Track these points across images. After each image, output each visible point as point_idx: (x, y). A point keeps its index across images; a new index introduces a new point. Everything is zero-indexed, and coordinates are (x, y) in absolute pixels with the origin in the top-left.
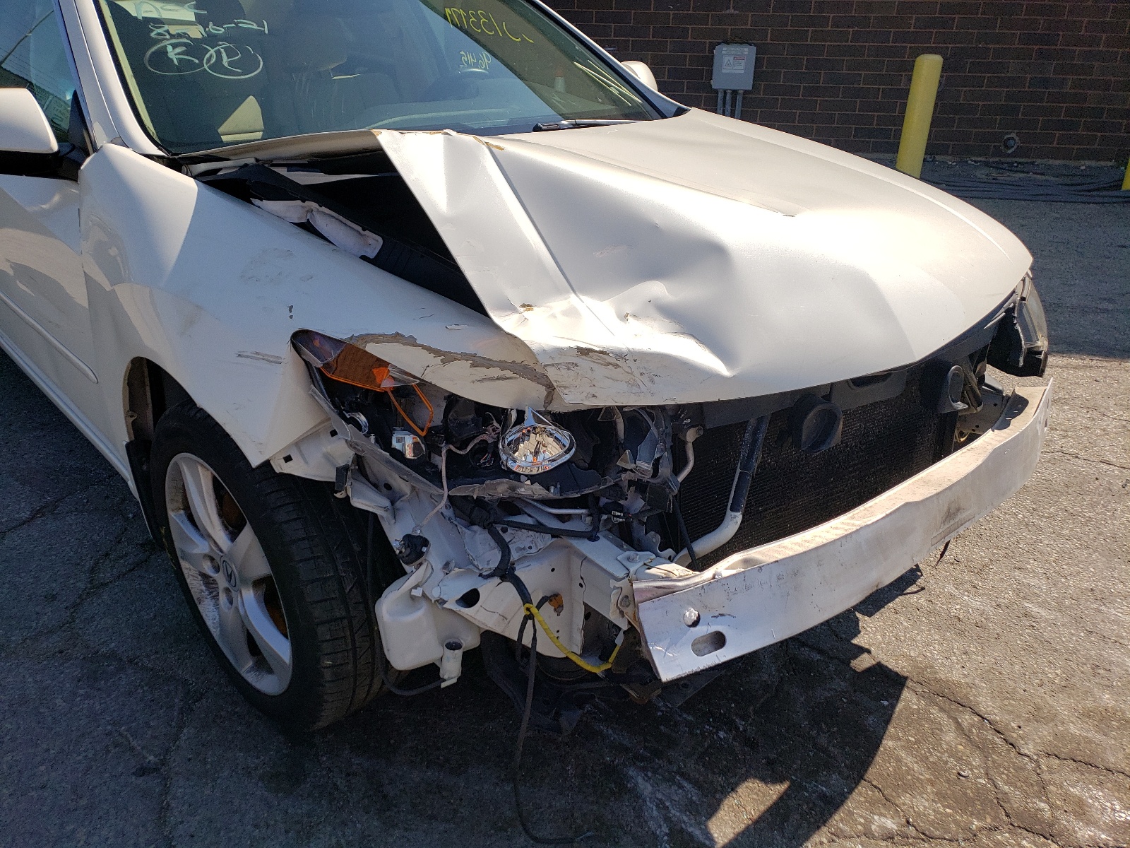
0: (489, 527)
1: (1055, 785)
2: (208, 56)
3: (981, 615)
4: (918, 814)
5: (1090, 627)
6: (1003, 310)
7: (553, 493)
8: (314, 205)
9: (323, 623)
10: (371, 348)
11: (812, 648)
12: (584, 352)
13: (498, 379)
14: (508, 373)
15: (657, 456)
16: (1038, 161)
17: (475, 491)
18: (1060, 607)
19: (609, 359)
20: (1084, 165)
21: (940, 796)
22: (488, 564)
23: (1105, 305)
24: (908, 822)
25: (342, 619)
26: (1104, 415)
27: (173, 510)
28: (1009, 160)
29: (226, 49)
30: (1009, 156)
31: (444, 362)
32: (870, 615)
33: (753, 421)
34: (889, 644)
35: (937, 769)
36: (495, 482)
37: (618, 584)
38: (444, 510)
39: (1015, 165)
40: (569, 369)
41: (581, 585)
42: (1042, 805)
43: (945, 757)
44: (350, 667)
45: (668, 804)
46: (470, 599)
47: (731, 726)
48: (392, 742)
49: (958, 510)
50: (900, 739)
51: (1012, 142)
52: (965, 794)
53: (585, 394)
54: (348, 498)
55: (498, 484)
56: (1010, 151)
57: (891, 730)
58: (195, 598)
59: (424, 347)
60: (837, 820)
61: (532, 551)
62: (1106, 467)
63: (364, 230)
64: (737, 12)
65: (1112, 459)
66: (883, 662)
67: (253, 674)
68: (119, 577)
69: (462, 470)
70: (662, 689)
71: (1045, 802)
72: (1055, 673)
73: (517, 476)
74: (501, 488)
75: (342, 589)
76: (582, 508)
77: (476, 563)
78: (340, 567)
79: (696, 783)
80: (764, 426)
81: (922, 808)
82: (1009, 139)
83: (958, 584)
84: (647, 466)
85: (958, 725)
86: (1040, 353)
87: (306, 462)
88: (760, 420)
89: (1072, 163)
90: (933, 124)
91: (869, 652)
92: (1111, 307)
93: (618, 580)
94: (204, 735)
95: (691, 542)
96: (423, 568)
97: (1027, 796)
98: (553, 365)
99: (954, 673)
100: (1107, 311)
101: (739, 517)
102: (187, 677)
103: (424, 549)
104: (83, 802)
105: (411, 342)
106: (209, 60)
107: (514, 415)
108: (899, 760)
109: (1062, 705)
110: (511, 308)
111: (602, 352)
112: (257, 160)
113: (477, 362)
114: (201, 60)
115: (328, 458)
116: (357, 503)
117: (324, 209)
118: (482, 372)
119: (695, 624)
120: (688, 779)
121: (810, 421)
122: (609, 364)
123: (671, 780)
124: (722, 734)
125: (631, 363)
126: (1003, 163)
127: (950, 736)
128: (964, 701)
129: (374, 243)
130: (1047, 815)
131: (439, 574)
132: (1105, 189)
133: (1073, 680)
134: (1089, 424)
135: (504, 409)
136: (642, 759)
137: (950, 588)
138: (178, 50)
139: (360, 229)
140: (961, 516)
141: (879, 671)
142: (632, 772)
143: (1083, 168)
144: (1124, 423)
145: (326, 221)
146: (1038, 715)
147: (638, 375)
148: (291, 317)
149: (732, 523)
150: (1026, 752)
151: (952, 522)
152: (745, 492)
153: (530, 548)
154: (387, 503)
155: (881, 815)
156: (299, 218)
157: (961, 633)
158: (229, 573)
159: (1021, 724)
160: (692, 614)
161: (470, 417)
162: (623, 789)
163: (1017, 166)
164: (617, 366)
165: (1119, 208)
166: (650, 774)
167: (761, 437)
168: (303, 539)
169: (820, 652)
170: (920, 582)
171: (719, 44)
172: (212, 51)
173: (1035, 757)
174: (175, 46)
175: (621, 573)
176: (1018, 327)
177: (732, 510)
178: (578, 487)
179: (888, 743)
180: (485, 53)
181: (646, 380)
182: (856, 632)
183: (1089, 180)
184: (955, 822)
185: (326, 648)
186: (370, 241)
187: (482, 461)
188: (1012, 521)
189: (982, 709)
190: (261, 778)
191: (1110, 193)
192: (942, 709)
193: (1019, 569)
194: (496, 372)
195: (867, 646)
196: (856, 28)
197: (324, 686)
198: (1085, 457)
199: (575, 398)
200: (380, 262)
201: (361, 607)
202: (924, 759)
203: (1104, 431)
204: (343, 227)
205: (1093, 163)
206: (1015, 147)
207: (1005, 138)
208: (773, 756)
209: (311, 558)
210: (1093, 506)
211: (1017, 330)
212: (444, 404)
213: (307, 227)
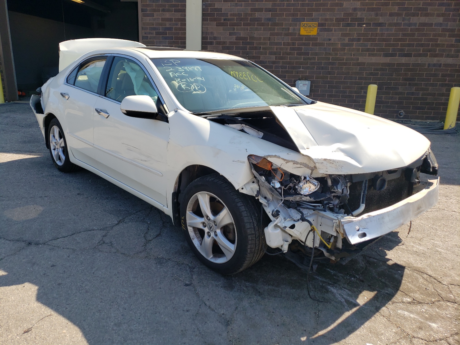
0: (295, 208)
1: (454, 291)
2: (192, 87)
3: (423, 251)
4: (416, 298)
5: (457, 254)
6: (425, 155)
7: (312, 199)
8: (244, 125)
9: (250, 235)
10: (269, 159)
11: (373, 258)
12: (325, 160)
13: (299, 167)
14: (302, 166)
15: (343, 188)
16: (412, 120)
17: (290, 198)
18: (447, 249)
19: (331, 162)
20: (428, 121)
21: (421, 293)
22: (296, 218)
23: (444, 166)
24: (414, 299)
25: (254, 234)
26: (451, 198)
27: (188, 211)
28: (402, 119)
29: (196, 85)
30: (402, 118)
31: (286, 163)
32: (389, 250)
33: (364, 181)
34: (397, 257)
35: (419, 287)
36: (296, 196)
37: (336, 221)
38: (282, 204)
39: (404, 121)
40: (321, 164)
41: (321, 225)
42: (451, 296)
43: (421, 285)
44: (254, 249)
45: (342, 294)
46: (293, 227)
47: (355, 277)
48: (256, 279)
49: (420, 207)
50: (406, 281)
51: (402, 114)
52: (428, 293)
53: (324, 171)
54: (258, 199)
55: (297, 197)
56: (401, 117)
57: (404, 278)
58: (192, 238)
59: (282, 159)
60: (394, 299)
61: (308, 215)
62: (454, 213)
63: (258, 131)
64: (303, 70)
65: (456, 211)
66: (397, 263)
67: (213, 259)
68: (154, 238)
69: (287, 193)
70: (340, 259)
71: (452, 295)
72: (449, 265)
73: (302, 195)
74: (297, 198)
75: (254, 225)
76: (320, 204)
77: (293, 217)
78: (253, 220)
79: (349, 290)
80: (367, 182)
81: (417, 296)
82: (401, 112)
83: (415, 243)
84: (340, 191)
85: (423, 278)
86: (436, 168)
87: (247, 190)
88: (366, 181)
89: (424, 121)
90: (375, 107)
91: (391, 260)
92: (447, 166)
93: (336, 220)
94: (200, 277)
95: (352, 212)
96: (279, 218)
97: (446, 293)
98: (318, 163)
99: (419, 265)
100: (445, 168)
101: (364, 205)
102: (188, 263)
103: (279, 213)
104: (174, 292)
105: (279, 157)
106: (192, 88)
107: (303, 178)
108: (407, 285)
109: (452, 273)
110: (304, 149)
111: (329, 160)
112: (222, 114)
113: (295, 163)
114: (191, 88)
115: (252, 189)
116: (261, 201)
117: (247, 126)
118: (296, 165)
119: (358, 230)
120: (347, 289)
121: (378, 182)
122: (331, 163)
123: (341, 289)
124: (353, 279)
125: (336, 163)
126: (399, 121)
127: (421, 280)
128: (423, 272)
129: (261, 134)
130: (453, 298)
131: (283, 220)
132: (437, 129)
133: (455, 267)
134: (446, 201)
135: (299, 176)
136: (331, 284)
137: (412, 244)
138: (184, 85)
139: (257, 131)
140: (421, 209)
141: (396, 265)
142: (329, 287)
143: (428, 122)
144: (458, 201)
145: (247, 128)
146: (445, 275)
147: (338, 166)
148: (247, 152)
149: (363, 207)
150: (444, 284)
151: (419, 210)
152: (365, 199)
153: (307, 214)
154: (267, 201)
155: (406, 298)
156: (240, 129)
157: (418, 255)
158: (211, 227)
159: (442, 277)
160: (357, 228)
161: (288, 179)
162: (327, 291)
163: (404, 122)
164: (333, 163)
165: (443, 136)
166: (334, 288)
167: (367, 185)
168: (245, 211)
169: (376, 259)
170: (402, 243)
171: (297, 80)
172: (193, 86)
173: (447, 285)
174: (183, 84)
175: (336, 218)
176: (429, 160)
177: (362, 203)
178: (318, 198)
179: (403, 282)
180: (243, 85)
181: (340, 168)
182: (386, 255)
183: (431, 127)
184: (427, 299)
185: (250, 242)
186: (260, 134)
187: (291, 191)
188: (427, 227)
189: (429, 274)
190: (221, 287)
191: (440, 131)
192: (417, 274)
193: (432, 239)
194: (299, 166)
195: (390, 258)
196: (345, 75)
197: (247, 255)
198: (447, 210)
199: (322, 171)
200: (263, 138)
201: (258, 231)
202: (415, 285)
203: (452, 203)
204: (253, 131)
205: (431, 121)
206: (403, 115)
207: (399, 112)
208: (369, 284)
209: (247, 216)
210: (452, 223)
211: (429, 162)
212: (281, 175)
213: (242, 131)
